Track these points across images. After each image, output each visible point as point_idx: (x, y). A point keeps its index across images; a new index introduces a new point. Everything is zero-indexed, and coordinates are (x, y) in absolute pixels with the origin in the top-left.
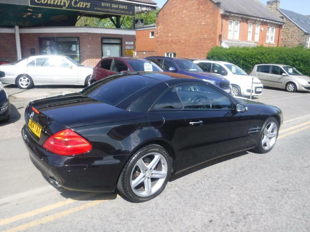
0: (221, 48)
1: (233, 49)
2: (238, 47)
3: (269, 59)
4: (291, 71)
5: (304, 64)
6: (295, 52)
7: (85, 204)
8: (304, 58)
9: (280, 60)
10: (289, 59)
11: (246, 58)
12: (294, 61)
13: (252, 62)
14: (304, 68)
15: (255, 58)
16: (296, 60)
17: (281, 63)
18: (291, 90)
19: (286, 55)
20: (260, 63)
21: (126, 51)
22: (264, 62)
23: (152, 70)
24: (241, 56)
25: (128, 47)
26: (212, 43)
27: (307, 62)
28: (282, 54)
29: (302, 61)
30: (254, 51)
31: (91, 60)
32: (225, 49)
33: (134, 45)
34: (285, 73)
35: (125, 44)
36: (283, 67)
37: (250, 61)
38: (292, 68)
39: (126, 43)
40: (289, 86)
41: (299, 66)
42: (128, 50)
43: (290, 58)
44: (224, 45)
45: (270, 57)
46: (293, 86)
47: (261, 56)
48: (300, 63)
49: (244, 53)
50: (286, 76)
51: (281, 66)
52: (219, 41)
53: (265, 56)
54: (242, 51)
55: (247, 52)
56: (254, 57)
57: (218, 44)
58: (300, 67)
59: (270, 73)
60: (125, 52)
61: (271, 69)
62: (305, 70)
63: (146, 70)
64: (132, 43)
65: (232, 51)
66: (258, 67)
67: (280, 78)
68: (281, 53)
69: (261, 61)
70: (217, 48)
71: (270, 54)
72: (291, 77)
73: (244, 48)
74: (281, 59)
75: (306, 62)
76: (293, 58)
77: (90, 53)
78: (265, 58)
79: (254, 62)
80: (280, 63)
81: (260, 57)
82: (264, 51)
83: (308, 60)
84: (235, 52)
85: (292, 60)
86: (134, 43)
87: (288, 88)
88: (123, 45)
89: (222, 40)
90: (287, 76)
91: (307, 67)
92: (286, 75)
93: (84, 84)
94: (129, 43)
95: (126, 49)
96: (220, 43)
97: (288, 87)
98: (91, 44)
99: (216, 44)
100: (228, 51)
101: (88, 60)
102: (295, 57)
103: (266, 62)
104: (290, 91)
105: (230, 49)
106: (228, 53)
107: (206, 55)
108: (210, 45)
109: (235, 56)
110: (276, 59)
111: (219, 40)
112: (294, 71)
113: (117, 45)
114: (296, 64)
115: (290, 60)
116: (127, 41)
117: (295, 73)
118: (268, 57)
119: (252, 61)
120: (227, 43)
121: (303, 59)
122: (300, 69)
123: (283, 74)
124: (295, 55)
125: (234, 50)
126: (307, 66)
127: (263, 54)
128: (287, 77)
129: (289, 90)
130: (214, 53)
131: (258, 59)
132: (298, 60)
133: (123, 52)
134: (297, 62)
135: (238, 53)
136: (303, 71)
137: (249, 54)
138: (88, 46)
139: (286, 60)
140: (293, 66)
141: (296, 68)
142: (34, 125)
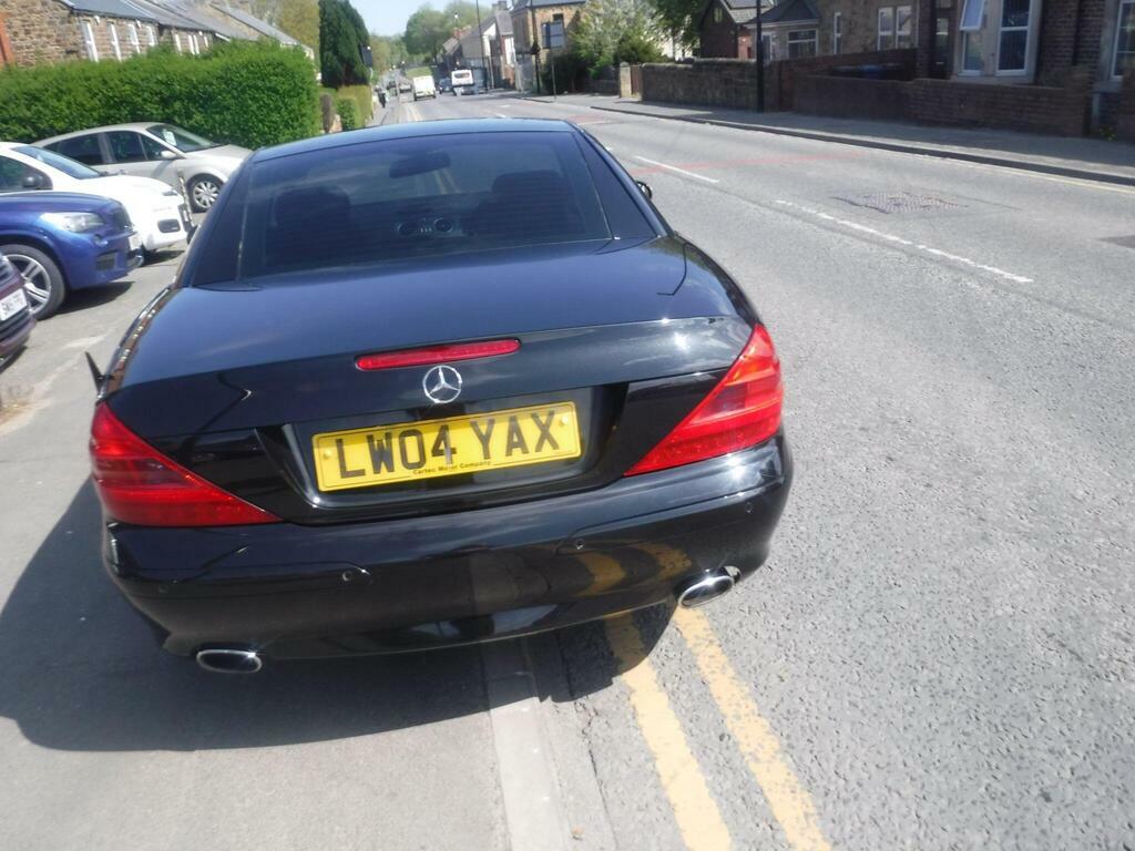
3: (67, 112)
4: (170, 138)
5: (202, 106)
6: (156, 72)
8: (195, 87)
9: (111, 107)
10: (144, 100)
12: (165, 102)
14: (206, 121)
16: (170, 97)
17: (119, 119)
19: (127, 87)
20: (34, 135)
22: (52, 127)
27: (211, 97)
28: (111, 84)
29: (191, 98)
34: (167, 149)
36: (148, 130)
38: (171, 129)
40: (198, 193)
41: (189, 117)
43: (146, 95)
45: (70, 103)
46: (212, 187)
47: (29, 109)
48: (187, 108)
50: (173, 159)
51: (141, 129)
53: (46, 106)
58: (192, 122)
59: (110, 160)
61: (105, 149)
62: (213, 127)
67: (158, 171)
68: (105, 82)
69: (36, 129)
71: (61, 91)
72: (193, 158)
74: (117, 106)
75: (206, 101)
76: (157, 94)
78: (47, 112)
81: (29, 114)
82: (34, 86)
83: (210, 90)
85: (156, 103)
87: (199, 199)
90: (178, 157)
91: (217, 117)
92: (174, 155)
97: (195, 196)
102: (162, 88)
103: (60, 125)
110: (93, 109)
112: (177, 137)
114: (175, 113)
115: (150, 102)
117: (186, 144)
118: (63, 105)
121: (195, 92)
122: (192, 126)
123: (165, 154)
124: (159, 82)
126: (217, 113)
127: (37, 99)
128: (180, 160)
129: (205, 204)
132: (175, 97)
134: (177, 105)
136: (209, 131)
139: (134, 104)
140: (169, 121)
141: (181, 126)
142: (441, 439)
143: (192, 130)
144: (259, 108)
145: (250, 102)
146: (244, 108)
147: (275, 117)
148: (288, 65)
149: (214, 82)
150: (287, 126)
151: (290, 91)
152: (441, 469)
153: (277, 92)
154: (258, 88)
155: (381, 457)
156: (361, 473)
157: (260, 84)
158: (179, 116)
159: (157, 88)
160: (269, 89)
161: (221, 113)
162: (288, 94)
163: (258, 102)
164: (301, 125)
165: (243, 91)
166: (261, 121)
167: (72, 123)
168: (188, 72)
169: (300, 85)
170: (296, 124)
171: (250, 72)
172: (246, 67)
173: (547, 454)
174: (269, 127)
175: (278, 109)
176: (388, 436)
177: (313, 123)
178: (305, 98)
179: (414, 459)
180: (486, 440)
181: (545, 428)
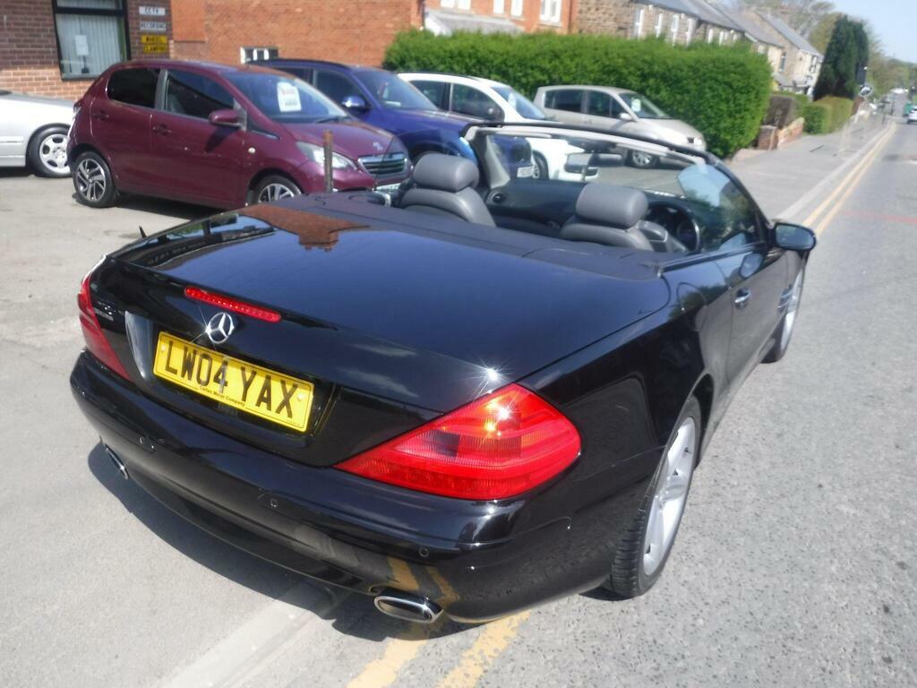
0: (428, 34)
1: (467, 40)
2: (479, 32)
3: (574, 70)
4: (637, 104)
5: (669, 86)
6: (645, 53)
8: (669, 70)
9: (604, 74)
10: (630, 72)
11: (506, 65)
12: (644, 77)
13: (524, 80)
14: (669, 98)
15: (532, 68)
16: (649, 74)
18: (644, 162)
19: (621, 60)
20: (548, 82)
21: (144, 39)
22: (561, 79)
23: (298, 107)
24: (492, 62)
25: (147, 27)
26: (396, 19)
27: (678, 81)
28: (610, 56)
29: (664, 78)
30: (530, 46)
31: (19, 71)
32: (440, 36)
33: (167, 19)
34: (627, 112)
35: (138, 13)
36: (620, 95)
37: (519, 77)
38: (640, 99)
39: (142, 11)
41: (658, 91)
42: (151, 37)
43: (632, 69)
44: (434, 26)
45: (577, 64)
47: (550, 63)
48: (658, 85)
49: (501, 52)
50: (628, 121)
51: (615, 93)
52: (418, 13)
53: (561, 63)
54: (493, 45)
55: (510, 48)
56: (529, 64)
57: (415, 23)
58: (658, 96)
59: (586, 111)
60: (140, 43)
61: (585, 103)
62: (673, 104)
63: (284, 107)
64: (162, 12)
65: (465, 44)
66: (550, 95)
67: (617, 126)
68: (607, 54)
69: (550, 78)
70: (414, 33)
71: (575, 55)
72: (643, 123)
73: (496, 37)
74: (609, 73)
75: (674, 82)
76: (640, 70)
77: (15, 44)
78: (561, 67)
79: (531, 80)
80: (606, 84)
81: (548, 66)
82: (559, 47)
83: (680, 74)
84: (473, 47)
85: (638, 76)
86: (166, 11)
87: (637, 156)
88: (129, 16)
89: (427, 10)
90: (632, 121)
91: (679, 97)
92: (630, 118)
93: (22, 163)
94: (152, 12)
95: (144, 33)
96: (419, 18)
98: (15, 13)
99: (409, 22)
100: (452, 46)
101: (11, 72)
102: (646, 66)
103: (566, 78)
104: (641, 164)
105: (454, 37)
106: (451, 52)
107: (382, 57)
108: (391, 25)
109: (474, 61)
110: (592, 72)
111: (419, 10)
112: (644, 106)
113: (111, 18)
114: (648, 86)
115: (634, 75)
116: (142, 5)
117: (646, 113)
118: (572, 65)
119: (526, 75)
120: (442, 20)
121: (668, 73)
122: (658, 100)
123: (624, 116)
124: (644, 61)
125: (471, 42)
126: (679, 93)
127: (557, 56)
128: (632, 124)
129: (640, 161)
130: (407, 50)
131: (543, 71)
132: (652, 75)
133: (134, 43)
134: (651, 81)
135: (482, 52)
136: (668, 106)
137: (514, 56)
139: (621, 74)
140: (641, 92)
141: (649, 98)
142: (222, 371)
143: (657, 103)
144: (713, 97)
145: (707, 90)
146: (701, 95)
147: (723, 107)
148: (749, 67)
149: (686, 69)
150: (730, 115)
151: (742, 88)
152: (215, 393)
153: (731, 87)
154: (716, 80)
155: (188, 366)
156: (175, 372)
157: (720, 77)
158: (652, 89)
159: (641, 65)
160: (726, 83)
161: (682, 94)
162: (739, 90)
163: (713, 91)
164: (742, 118)
165: (705, 81)
166: (711, 107)
167: (574, 79)
168: (669, 58)
169: (752, 84)
170: (738, 115)
171: (714, 66)
172: (713, 61)
173: (281, 418)
174: (716, 114)
175: (727, 101)
176: (195, 352)
177: (753, 118)
178: (752, 96)
179: (204, 377)
180: (247, 385)
181: (287, 396)
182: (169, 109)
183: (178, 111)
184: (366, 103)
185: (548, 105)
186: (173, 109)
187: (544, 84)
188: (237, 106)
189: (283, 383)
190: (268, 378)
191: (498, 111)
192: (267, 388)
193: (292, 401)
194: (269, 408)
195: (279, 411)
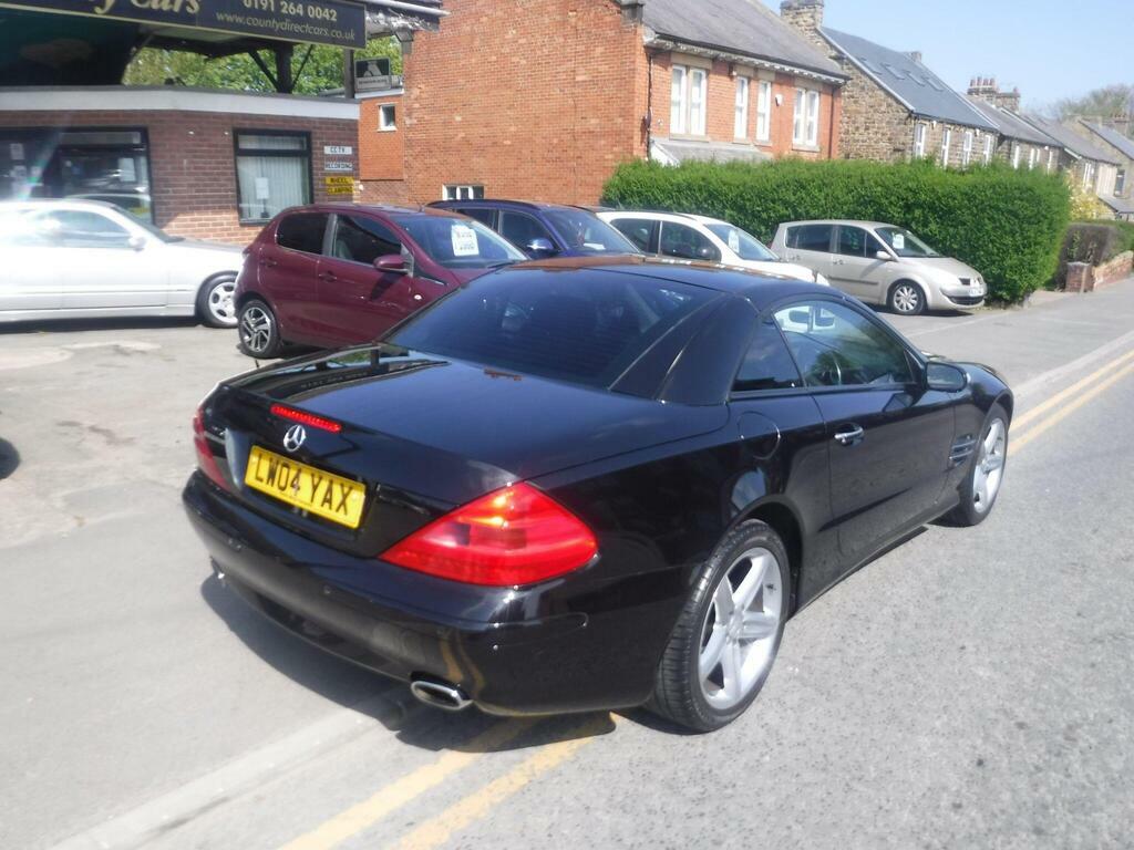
0: (653, 165)
1: (697, 171)
2: (713, 161)
3: (824, 202)
4: (899, 241)
5: (940, 217)
6: (909, 179)
7: (522, 761)
8: (939, 199)
9: (860, 205)
10: (891, 203)
11: (743, 199)
12: (908, 208)
13: (764, 215)
14: (940, 232)
15: (773, 201)
16: (914, 204)
17: (864, 216)
18: (907, 308)
19: (879, 189)
20: (792, 217)
21: (328, 181)
22: (807, 212)
23: (476, 251)
24: (726, 195)
25: (333, 167)
26: (615, 149)
27: (951, 211)
28: (866, 184)
29: (932, 208)
30: (770, 176)
31: (196, 216)
32: (668, 167)
33: (354, 158)
34: (884, 250)
35: (323, 154)
36: (876, 230)
37: (759, 212)
38: (904, 234)
39: (328, 150)
40: (898, 296)
41: (925, 225)
42: (335, 178)
43: (893, 198)
44: (660, 155)
45: (828, 195)
46: (913, 293)
47: (794, 195)
48: (926, 218)
49: (737, 183)
50: (887, 260)
51: (870, 228)
52: (642, 142)
53: (808, 194)
54: (728, 176)
55: (747, 178)
56: (770, 196)
57: (639, 151)
58: (926, 230)
59: (835, 250)
60: (325, 185)
61: (835, 239)
62: (945, 239)
63: (458, 252)
64: (348, 151)
65: (694, 175)
66: (792, 232)
67: (871, 268)
68: (862, 182)
69: (795, 212)
70: (637, 164)
71: (824, 184)
72: (905, 263)
73: (732, 166)
74: (865, 204)
75: (945, 213)
76: (903, 200)
77: (193, 189)
78: (808, 199)
79: (772, 215)
80: (862, 217)
81: (793, 198)
82: (806, 175)
83: (952, 204)
84: (704, 179)
85: (900, 207)
86: (354, 150)
87: (898, 302)
88: (314, 156)
89: (652, 138)
90: (895, 261)
91: (951, 230)
92: (889, 257)
93: (191, 312)
94: (338, 151)
95: (329, 174)
96: (644, 146)
97: (895, 298)
98: (195, 157)
99: (632, 153)
100: (680, 178)
101: (188, 217)
102: (910, 195)
103: (813, 212)
104: (905, 310)
105: (683, 168)
106: (679, 185)
107: (600, 192)
108: (610, 156)
109: (705, 194)
110: (846, 204)
111: (642, 138)
112: (908, 242)
113: (294, 159)
114: (913, 219)
115: (895, 206)
116: (327, 144)
117: (912, 250)
118: (821, 196)
119: (766, 210)
120: (670, 149)
121: (937, 203)
122: (926, 234)
123: (881, 254)
124: (909, 189)
125: (702, 173)
126: (952, 226)
127: (804, 188)
128: (892, 263)
129: (902, 307)
130: (628, 184)
131: (786, 204)
132: (920, 206)
133: (318, 184)
134: (918, 212)
135: (715, 184)
136: (940, 241)
137: (752, 188)
138: (185, 161)
139: (881, 205)
140: (905, 225)
141: (915, 232)
142: (297, 477)
143: (926, 239)
144: (994, 229)
145: (987, 221)
146: (979, 226)
147: (1008, 240)
148: (1037, 192)
149: (959, 197)
150: (1017, 250)
151: (1030, 217)
152: (290, 497)
153: (1016, 216)
154: (997, 209)
155: (272, 475)
156: (261, 480)
157: (1002, 205)
158: (917, 223)
159: (904, 194)
160: (1010, 212)
161: (955, 227)
162: (1028, 220)
163: (995, 222)
164: (1032, 253)
165: (983, 210)
166: (992, 241)
167: (825, 212)
168: (937, 184)
169: (1044, 212)
170: (1026, 251)
171: (994, 192)
172: (993, 187)
173: (339, 517)
174: (998, 249)
175: (1013, 233)
176: (277, 463)
177: (1047, 253)
178: (1045, 227)
179: (282, 484)
180: (315, 488)
181: (345, 496)
182: (338, 255)
183: (347, 257)
184: (555, 246)
185: (790, 244)
186: (341, 255)
187: (789, 220)
188: (405, 250)
189: (342, 485)
190: (331, 482)
191: (713, 252)
192: (330, 490)
193: (348, 501)
194: (330, 508)
195: (337, 510)
